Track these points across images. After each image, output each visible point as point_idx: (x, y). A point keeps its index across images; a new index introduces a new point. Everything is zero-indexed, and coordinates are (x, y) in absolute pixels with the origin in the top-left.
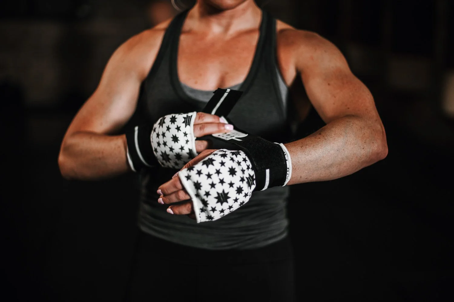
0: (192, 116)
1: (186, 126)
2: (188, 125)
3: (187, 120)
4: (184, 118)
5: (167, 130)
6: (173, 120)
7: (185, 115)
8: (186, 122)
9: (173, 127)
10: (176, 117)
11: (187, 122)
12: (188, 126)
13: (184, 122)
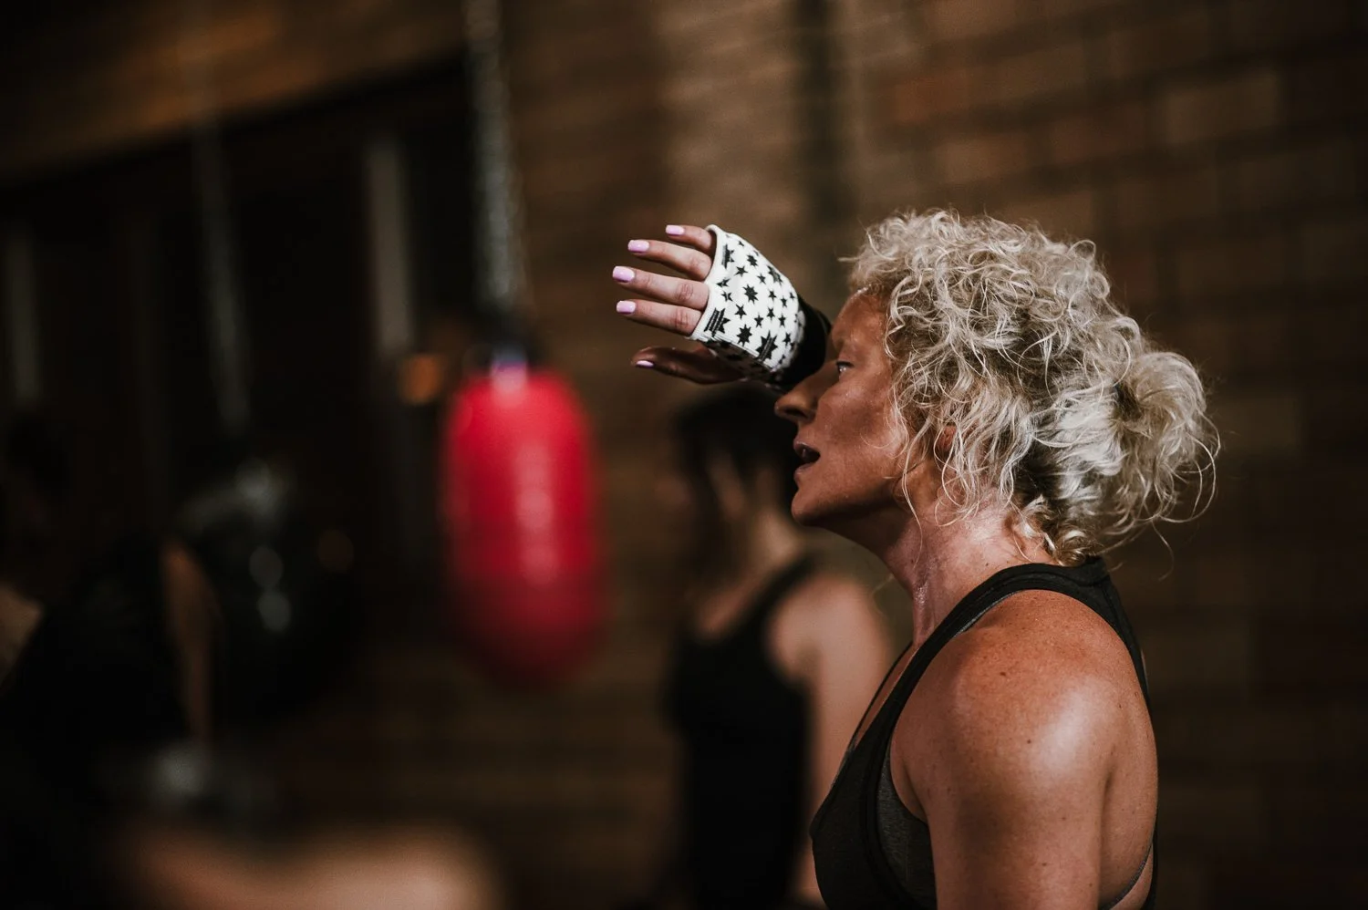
0: (705, 330)
1: (723, 311)
2: (718, 312)
3: (718, 324)
4: (722, 330)
5: (762, 319)
6: (745, 334)
7: (719, 335)
8: (720, 319)
9: (749, 321)
10: (738, 339)
11: (719, 321)
12: (720, 310)
13: (726, 321)
